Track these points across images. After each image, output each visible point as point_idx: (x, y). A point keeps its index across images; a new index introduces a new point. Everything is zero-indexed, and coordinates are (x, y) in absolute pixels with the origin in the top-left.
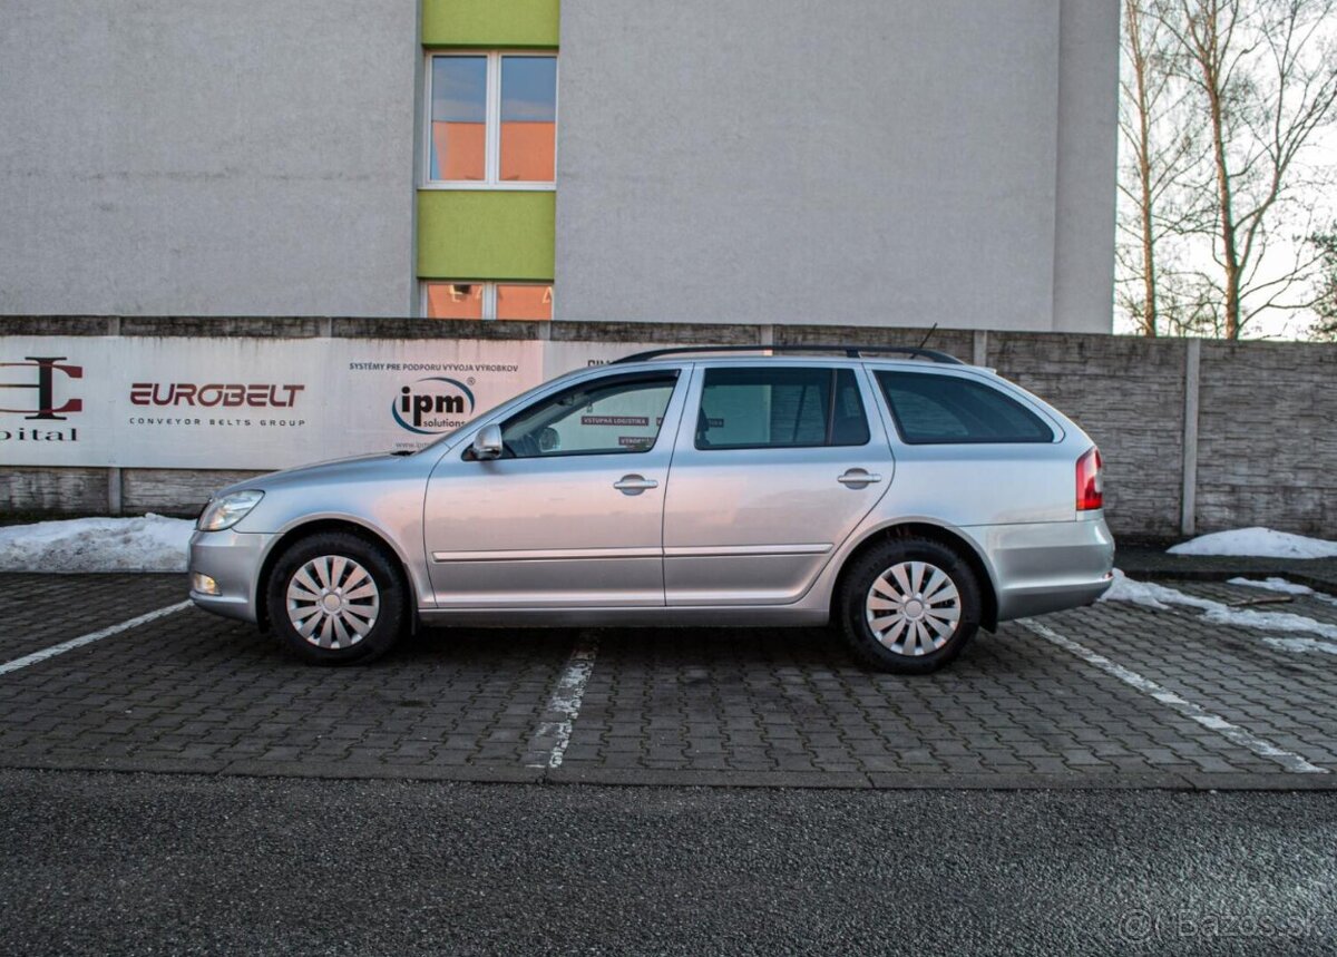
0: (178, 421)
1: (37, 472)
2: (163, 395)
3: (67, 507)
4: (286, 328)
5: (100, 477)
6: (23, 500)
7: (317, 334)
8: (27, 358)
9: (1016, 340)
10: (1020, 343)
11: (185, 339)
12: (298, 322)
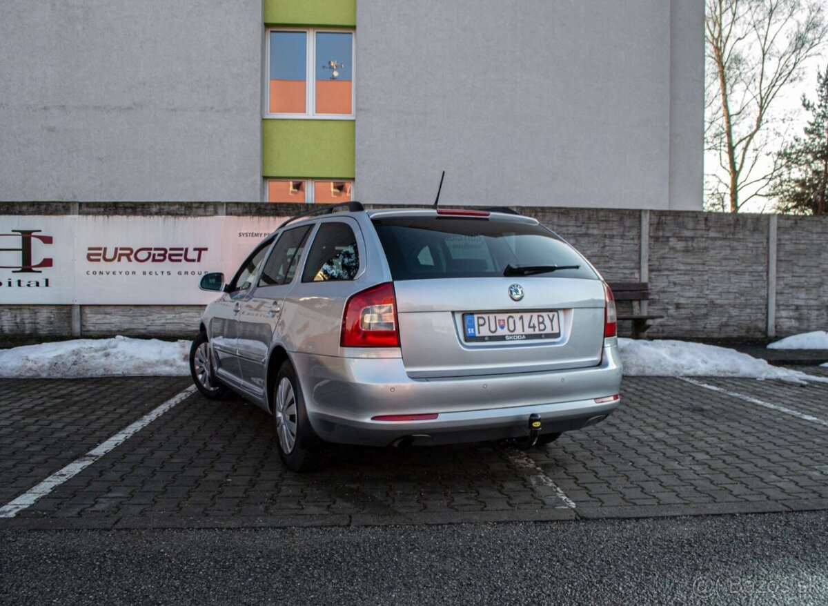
0: (121, 273)
1: (20, 309)
2: (110, 255)
3: (43, 332)
4: (194, 210)
5: (65, 311)
6: (11, 328)
7: (216, 213)
8: (13, 231)
9: (666, 216)
10: (669, 218)
11: (125, 217)
12: (203, 205)
